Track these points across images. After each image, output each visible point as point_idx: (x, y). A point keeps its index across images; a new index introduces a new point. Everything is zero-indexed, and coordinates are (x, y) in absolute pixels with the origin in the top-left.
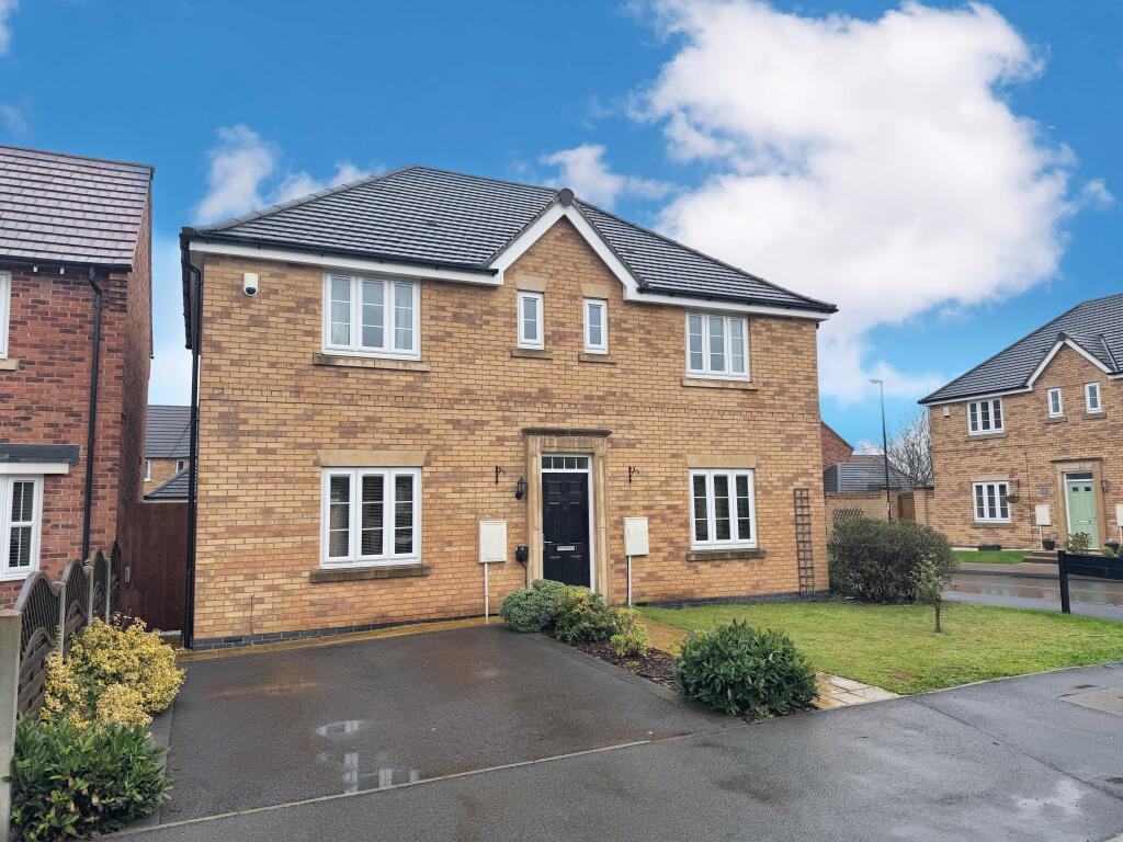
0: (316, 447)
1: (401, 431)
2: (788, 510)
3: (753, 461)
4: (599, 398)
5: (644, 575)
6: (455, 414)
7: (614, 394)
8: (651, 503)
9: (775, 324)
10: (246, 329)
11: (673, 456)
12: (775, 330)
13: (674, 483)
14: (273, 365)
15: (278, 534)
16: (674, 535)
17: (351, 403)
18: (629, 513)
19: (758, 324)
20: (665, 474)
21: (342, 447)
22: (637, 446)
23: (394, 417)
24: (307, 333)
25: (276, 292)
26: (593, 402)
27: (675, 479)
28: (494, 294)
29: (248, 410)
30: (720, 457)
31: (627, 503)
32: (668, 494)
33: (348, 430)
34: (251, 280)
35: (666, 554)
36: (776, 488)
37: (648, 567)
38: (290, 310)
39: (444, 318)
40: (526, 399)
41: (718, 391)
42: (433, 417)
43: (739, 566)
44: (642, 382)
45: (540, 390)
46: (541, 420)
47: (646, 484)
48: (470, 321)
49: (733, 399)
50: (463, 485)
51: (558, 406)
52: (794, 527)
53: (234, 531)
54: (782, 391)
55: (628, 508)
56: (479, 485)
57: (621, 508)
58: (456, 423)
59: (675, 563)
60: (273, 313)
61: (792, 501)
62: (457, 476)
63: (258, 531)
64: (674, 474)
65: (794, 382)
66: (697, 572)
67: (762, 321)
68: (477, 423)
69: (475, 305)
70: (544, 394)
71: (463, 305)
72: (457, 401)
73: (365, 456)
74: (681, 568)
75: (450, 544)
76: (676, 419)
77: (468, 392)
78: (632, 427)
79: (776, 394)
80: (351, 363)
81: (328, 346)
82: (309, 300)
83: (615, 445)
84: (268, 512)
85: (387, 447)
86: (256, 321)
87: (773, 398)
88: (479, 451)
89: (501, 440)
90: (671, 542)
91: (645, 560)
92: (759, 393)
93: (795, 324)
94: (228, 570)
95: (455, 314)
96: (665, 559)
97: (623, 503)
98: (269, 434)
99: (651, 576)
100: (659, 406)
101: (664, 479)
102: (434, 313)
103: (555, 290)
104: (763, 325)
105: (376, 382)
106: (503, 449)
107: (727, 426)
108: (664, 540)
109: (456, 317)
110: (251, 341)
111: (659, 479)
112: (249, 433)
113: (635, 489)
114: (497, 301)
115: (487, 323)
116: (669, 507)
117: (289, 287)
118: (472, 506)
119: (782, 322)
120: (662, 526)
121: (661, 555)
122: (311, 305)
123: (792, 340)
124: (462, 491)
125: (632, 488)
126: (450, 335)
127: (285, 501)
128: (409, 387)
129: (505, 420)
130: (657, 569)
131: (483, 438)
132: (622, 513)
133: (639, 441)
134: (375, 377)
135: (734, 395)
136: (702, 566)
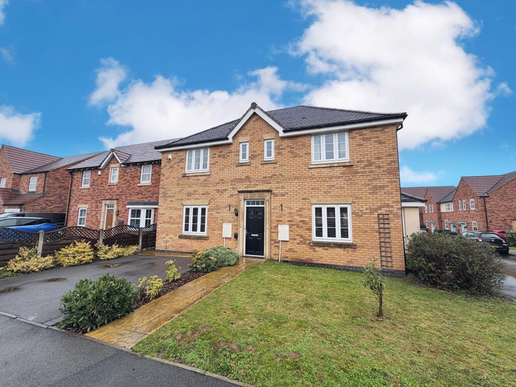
0: (182, 199)
1: (202, 194)
2: (374, 225)
3: (350, 200)
4: (269, 177)
5: (287, 249)
6: (217, 187)
7: (276, 175)
8: (292, 219)
9: (364, 132)
10: (169, 169)
11: (303, 199)
12: (365, 134)
13: (304, 211)
14: (174, 178)
15: (173, 224)
16: (303, 234)
17: (190, 186)
18: (281, 223)
19: (354, 134)
20: (299, 207)
21: (188, 199)
22: (286, 195)
23: (201, 190)
24: (182, 168)
25: (175, 158)
26: (267, 179)
27: (304, 209)
28: (231, 146)
29: (168, 190)
30: (330, 198)
31: (280, 219)
32: (300, 216)
33: (189, 194)
34: (170, 156)
35: (299, 242)
36: (365, 213)
37: (289, 246)
38: (178, 162)
39: (215, 157)
40: (240, 180)
41: (329, 168)
42: (211, 189)
43: (340, 251)
44: (289, 169)
45: (246, 177)
46: (246, 187)
47: (289, 211)
48: (223, 157)
49: (338, 171)
50: (219, 211)
51: (253, 182)
52: (378, 234)
53: (164, 222)
54: (370, 164)
55: (281, 221)
56: (224, 211)
57: (278, 221)
58: (218, 191)
59: (303, 246)
60: (174, 164)
61: (377, 220)
62: (217, 208)
63: (169, 223)
64: (303, 207)
65: (379, 158)
66: (314, 251)
67: (357, 131)
68: (224, 190)
69: (225, 151)
70: (248, 178)
71: (222, 152)
72: (218, 183)
73: (193, 202)
74: (306, 248)
75: (215, 230)
76: (305, 183)
77: (222, 180)
78: (283, 187)
79: (365, 166)
80: (190, 175)
81: (187, 171)
82: (182, 159)
83: (276, 195)
84: (171, 217)
85: (198, 199)
86: (171, 167)
87: (364, 168)
88: (224, 199)
89: (232, 196)
90: (301, 236)
91: (288, 243)
92: (354, 167)
93: (380, 129)
94: (163, 232)
95: (219, 155)
96: (298, 244)
97: (278, 219)
98: (172, 196)
99: (291, 250)
100: (296, 178)
101: (298, 209)
102: (213, 156)
103: (253, 140)
104: (357, 133)
105: (197, 180)
106: (233, 198)
107: (334, 184)
108: (298, 235)
109: (219, 156)
110: (170, 172)
111: (296, 209)
112: (168, 197)
113: (285, 213)
114: (232, 148)
115: (229, 156)
116: (301, 221)
117: (178, 156)
118: (221, 218)
119: (370, 130)
120: (297, 229)
121: (296, 241)
122: (182, 160)
123: (377, 137)
124: (219, 213)
125: (283, 213)
126: (217, 162)
127: (175, 214)
128: (205, 180)
129: (233, 188)
130: (293, 247)
131: (227, 194)
132: (278, 223)
133: (287, 193)
134: (197, 178)
135: (338, 169)
136: (317, 249)
